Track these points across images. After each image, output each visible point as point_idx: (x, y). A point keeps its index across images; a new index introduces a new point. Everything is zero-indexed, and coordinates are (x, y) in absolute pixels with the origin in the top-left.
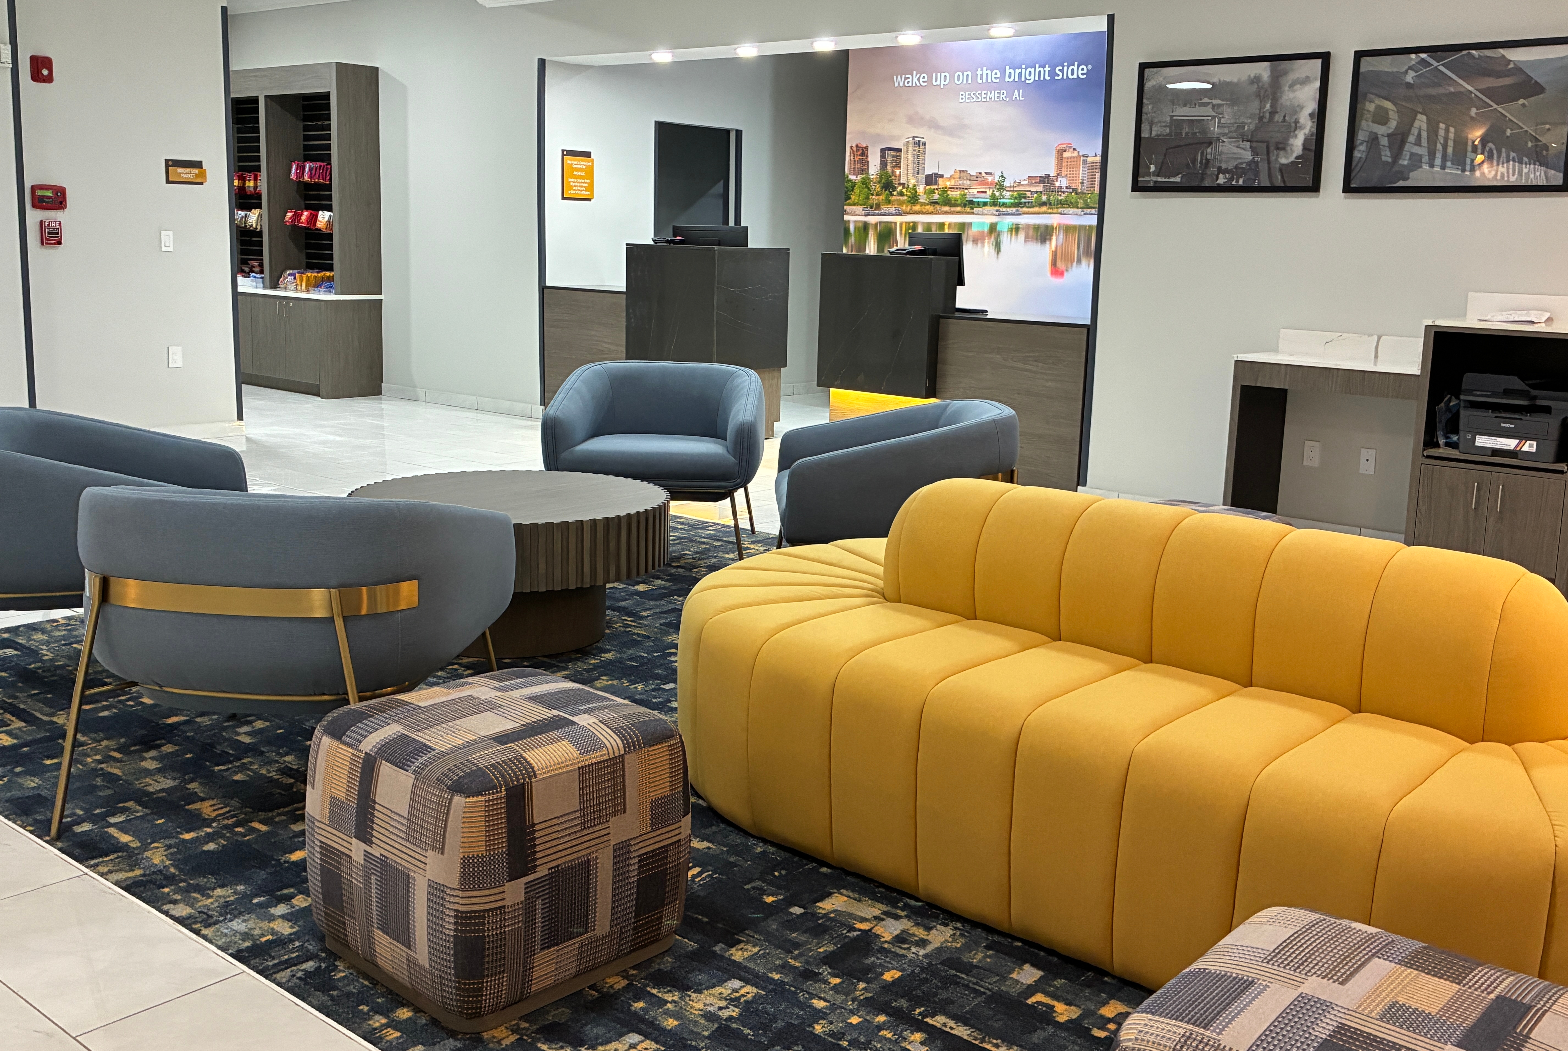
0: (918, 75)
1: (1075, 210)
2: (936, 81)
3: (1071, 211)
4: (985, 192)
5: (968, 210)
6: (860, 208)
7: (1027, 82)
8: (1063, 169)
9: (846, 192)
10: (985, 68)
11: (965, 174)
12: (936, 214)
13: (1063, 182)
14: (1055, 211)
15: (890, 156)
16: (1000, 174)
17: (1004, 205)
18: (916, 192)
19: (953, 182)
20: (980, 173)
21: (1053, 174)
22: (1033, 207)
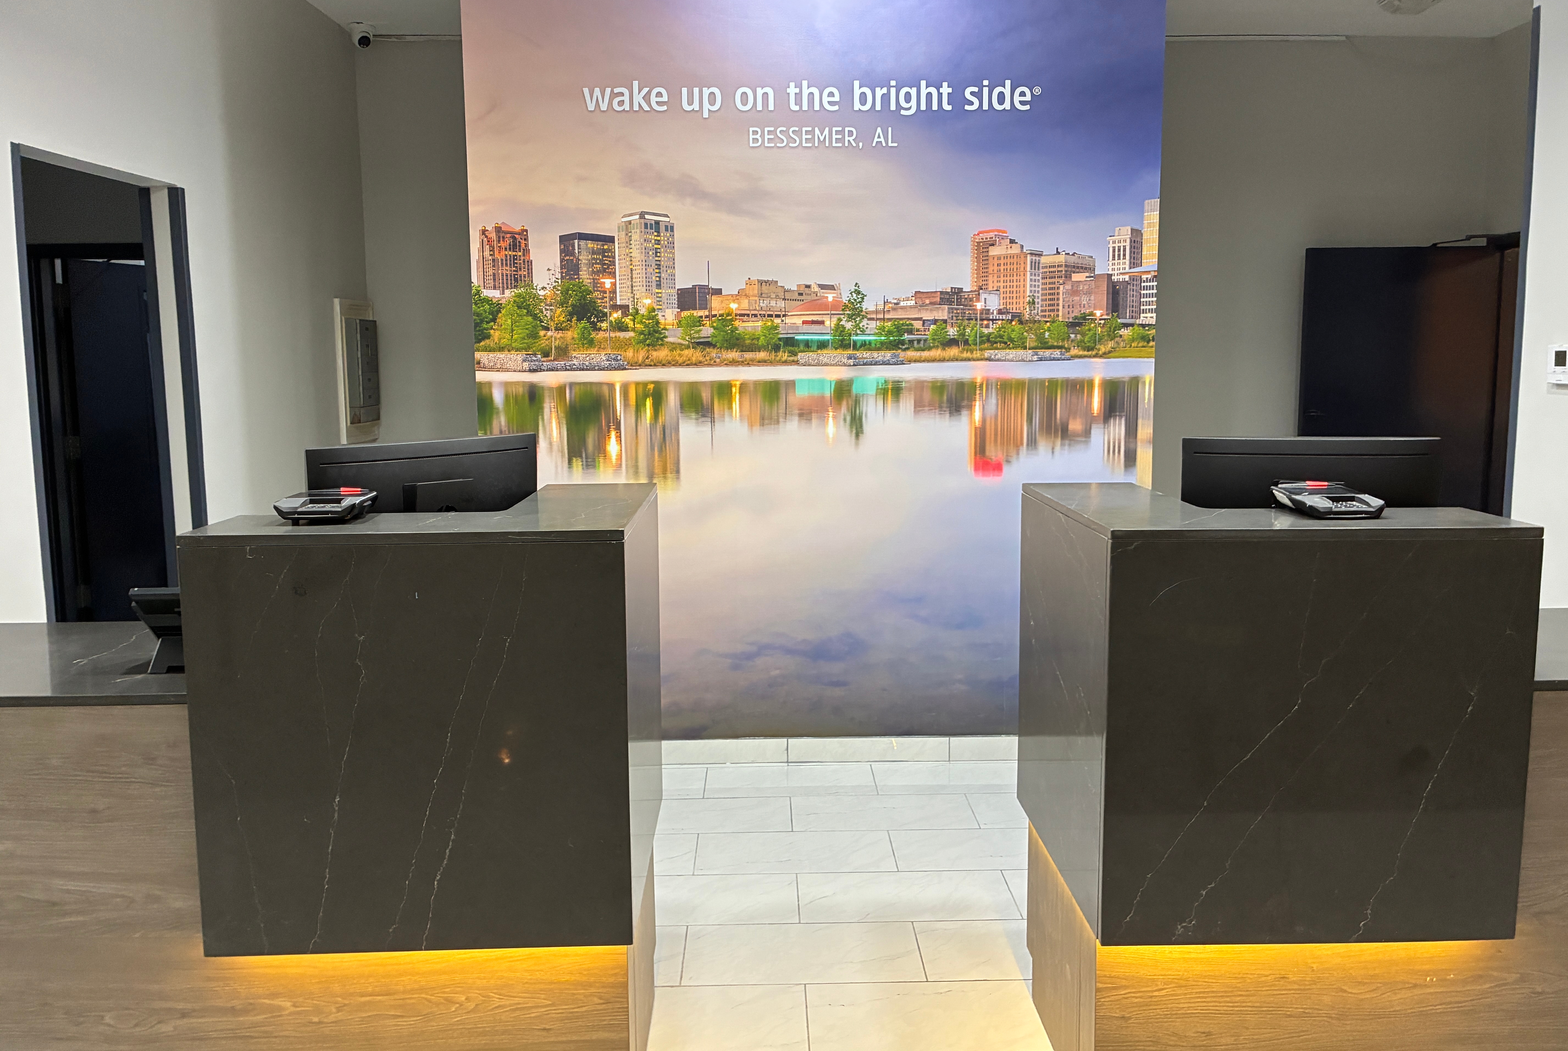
0: (646, 90)
1: (1021, 352)
2: (690, 103)
3: (1012, 353)
4: (822, 323)
5: (785, 356)
6: (519, 357)
7: (903, 112)
8: (990, 278)
9: (477, 325)
10: (805, 83)
11: (772, 287)
12: (709, 365)
13: (991, 302)
14: (977, 354)
15: (584, 253)
16: (853, 288)
17: (866, 346)
18: (658, 323)
19: (745, 304)
20: (808, 287)
21: (968, 286)
22: (930, 349)
